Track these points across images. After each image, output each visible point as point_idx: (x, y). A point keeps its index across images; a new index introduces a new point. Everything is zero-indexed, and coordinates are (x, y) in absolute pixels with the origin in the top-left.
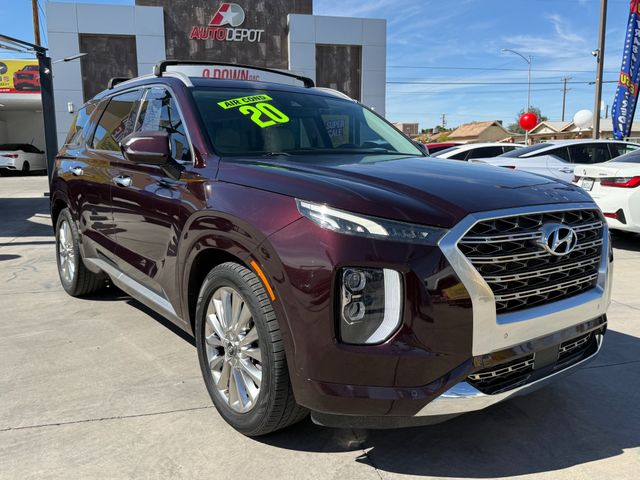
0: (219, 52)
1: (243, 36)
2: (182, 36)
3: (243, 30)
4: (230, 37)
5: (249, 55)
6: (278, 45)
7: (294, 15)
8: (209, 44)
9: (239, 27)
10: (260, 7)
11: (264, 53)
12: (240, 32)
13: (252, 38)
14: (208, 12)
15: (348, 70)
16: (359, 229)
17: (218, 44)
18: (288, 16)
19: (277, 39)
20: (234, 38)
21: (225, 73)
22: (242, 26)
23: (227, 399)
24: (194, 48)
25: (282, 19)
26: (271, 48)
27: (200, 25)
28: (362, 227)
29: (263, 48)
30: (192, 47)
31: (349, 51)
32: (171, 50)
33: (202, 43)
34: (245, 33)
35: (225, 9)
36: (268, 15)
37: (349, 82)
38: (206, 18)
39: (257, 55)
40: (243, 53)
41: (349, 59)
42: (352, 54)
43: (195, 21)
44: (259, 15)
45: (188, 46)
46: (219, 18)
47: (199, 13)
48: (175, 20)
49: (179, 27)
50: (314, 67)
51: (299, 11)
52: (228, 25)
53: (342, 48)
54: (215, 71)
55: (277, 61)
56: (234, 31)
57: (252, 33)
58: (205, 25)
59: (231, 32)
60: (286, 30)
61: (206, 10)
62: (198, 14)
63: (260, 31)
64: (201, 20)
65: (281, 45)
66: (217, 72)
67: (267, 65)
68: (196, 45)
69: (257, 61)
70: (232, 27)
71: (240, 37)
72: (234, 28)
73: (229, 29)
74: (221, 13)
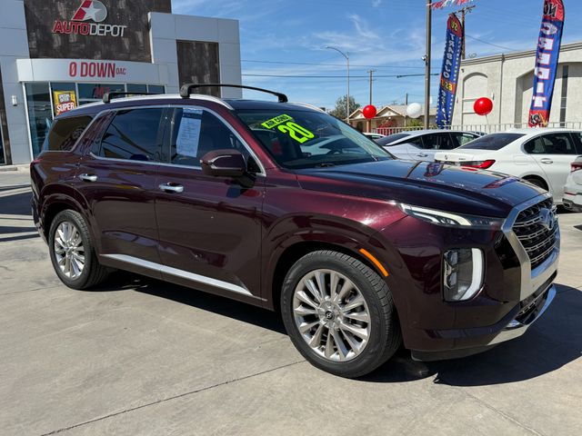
0: (83, 45)
1: (106, 31)
2: (45, 30)
3: (106, 26)
4: (94, 31)
5: (113, 49)
6: (141, 40)
7: (155, 13)
8: (73, 38)
9: (102, 23)
10: (122, 5)
11: (127, 47)
12: (103, 27)
13: (115, 33)
14: (70, 8)
15: (207, 64)
16: (452, 223)
17: (81, 39)
18: (149, 14)
19: (140, 34)
20: (97, 32)
21: (93, 66)
22: (105, 22)
23: (322, 354)
24: (57, 42)
25: (143, 16)
26: (134, 42)
27: (62, 20)
28: (454, 221)
29: (126, 43)
30: (56, 41)
31: (207, 47)
32: (34, 42)
33: (65, 37)
34: (108, 28)
35: (87, 5)
36: (130, 12)
37: (208, 75)
38: (69, 13)
39: (121, 48)
40: (107, 47)
41: (207, 54)
42: (209, 51)
43: (57, 16)
44: (121, 11)
45: (51, 39)
46: (82, 13)
47: (61, 8)
48: (36, 14)
49: (41, 20)
50: (177, 61)
51: (159, 10)
52: (91, 21)
53: (200, 44)
54: (82, 64)
55: (140, 54)
56: (98, 27)
57: (115, 29)
58: (68, 20)
59: (94, 27)
60: (148, 27)
61: (68, 5)
62: (60, 10)
63: (123, 27)
64: (63, 15)
65: (144, 40)
66: (85, 66)
67: (132, 58)
68: (59, 38)
69: (121, 55)
70: (95, 22)
71: (103, 32)
72: (97, 23)
73: (92, 25)
74: (84, 9)
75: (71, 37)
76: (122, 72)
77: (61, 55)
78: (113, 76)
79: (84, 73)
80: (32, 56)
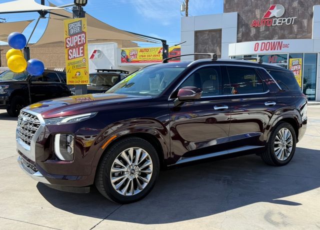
0: (268, 32)
1: (282, 22)
2: (247, 26)
4: (275, 23)
5: (286, 32)
6: (306, 25)
9: (281, 17)
10: (295, 4)
11: (296, 30)
12: (281, 20)
13: (288, 22)
14: (263, 11)
17: (267, 29)
18: (314, 7)
19: (305, 22)
20: (277, 24)
21: (268, 44)
22: (283, 17)
25: (310, 9)
26: (301, 26)
27: (257, 19)
29: (295, 28)
30: (252, 32)
32: (240, 34)
33: (258, 29)
34: (284, 20)
35: (273, 8)
36: (300, 8)
38: (261, 15)
39: (291, 32)
40: (283, 32)
43: (255, 17)
44: (294, 9)
45: (250, 31)
46: (269, 13)
48: (244, 18)
49: (246, 21)
52: (274, 17)
55: (304, 34)
57: (289, 20)
58: (260, 19)
59: (275, 21)
60: (312, 15)
61: (261, 10)
62: (257, 13)
63: (294, 18)
64: (258, 16)
65: (308, 25)
66: (263, 44)
67: (297, 37)
68: (254, 30)
69: (291, 36)
70: (276, 18)
71: (281, 23)
72: (278, 18)
73: (274, 19)
74: (270, 11)
75: (261, 28)
76: (286, 46)
77: (254, 39)
78: (280, 49)
79: (263, 49)
80: (238, 41)
